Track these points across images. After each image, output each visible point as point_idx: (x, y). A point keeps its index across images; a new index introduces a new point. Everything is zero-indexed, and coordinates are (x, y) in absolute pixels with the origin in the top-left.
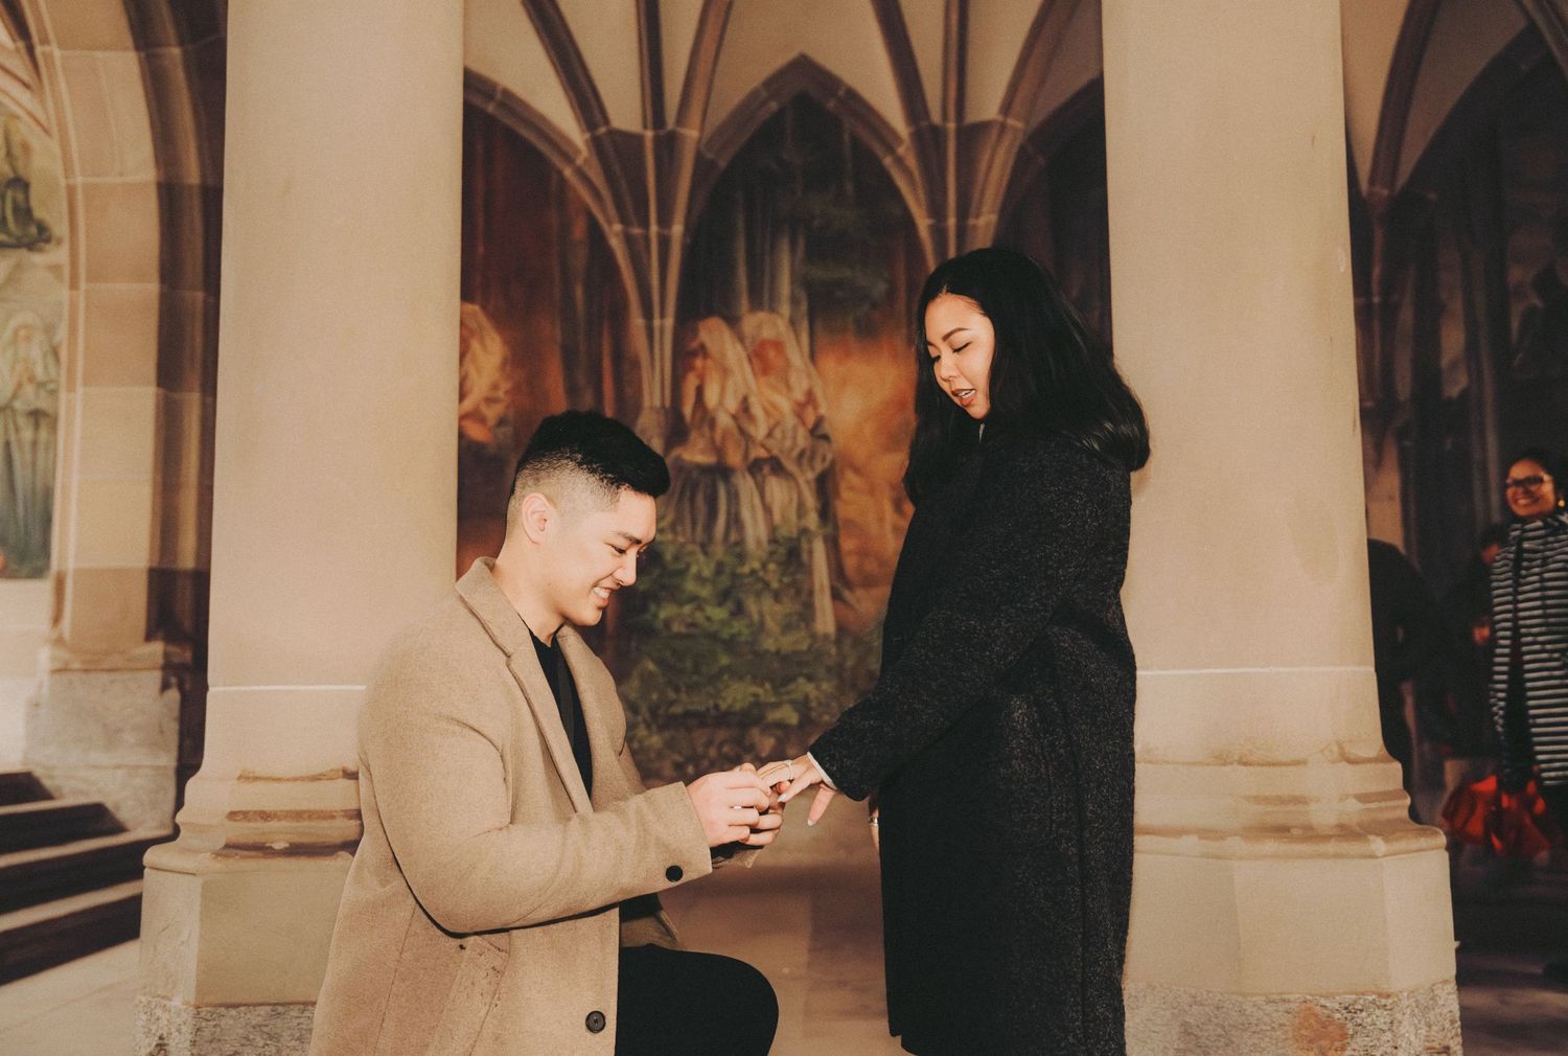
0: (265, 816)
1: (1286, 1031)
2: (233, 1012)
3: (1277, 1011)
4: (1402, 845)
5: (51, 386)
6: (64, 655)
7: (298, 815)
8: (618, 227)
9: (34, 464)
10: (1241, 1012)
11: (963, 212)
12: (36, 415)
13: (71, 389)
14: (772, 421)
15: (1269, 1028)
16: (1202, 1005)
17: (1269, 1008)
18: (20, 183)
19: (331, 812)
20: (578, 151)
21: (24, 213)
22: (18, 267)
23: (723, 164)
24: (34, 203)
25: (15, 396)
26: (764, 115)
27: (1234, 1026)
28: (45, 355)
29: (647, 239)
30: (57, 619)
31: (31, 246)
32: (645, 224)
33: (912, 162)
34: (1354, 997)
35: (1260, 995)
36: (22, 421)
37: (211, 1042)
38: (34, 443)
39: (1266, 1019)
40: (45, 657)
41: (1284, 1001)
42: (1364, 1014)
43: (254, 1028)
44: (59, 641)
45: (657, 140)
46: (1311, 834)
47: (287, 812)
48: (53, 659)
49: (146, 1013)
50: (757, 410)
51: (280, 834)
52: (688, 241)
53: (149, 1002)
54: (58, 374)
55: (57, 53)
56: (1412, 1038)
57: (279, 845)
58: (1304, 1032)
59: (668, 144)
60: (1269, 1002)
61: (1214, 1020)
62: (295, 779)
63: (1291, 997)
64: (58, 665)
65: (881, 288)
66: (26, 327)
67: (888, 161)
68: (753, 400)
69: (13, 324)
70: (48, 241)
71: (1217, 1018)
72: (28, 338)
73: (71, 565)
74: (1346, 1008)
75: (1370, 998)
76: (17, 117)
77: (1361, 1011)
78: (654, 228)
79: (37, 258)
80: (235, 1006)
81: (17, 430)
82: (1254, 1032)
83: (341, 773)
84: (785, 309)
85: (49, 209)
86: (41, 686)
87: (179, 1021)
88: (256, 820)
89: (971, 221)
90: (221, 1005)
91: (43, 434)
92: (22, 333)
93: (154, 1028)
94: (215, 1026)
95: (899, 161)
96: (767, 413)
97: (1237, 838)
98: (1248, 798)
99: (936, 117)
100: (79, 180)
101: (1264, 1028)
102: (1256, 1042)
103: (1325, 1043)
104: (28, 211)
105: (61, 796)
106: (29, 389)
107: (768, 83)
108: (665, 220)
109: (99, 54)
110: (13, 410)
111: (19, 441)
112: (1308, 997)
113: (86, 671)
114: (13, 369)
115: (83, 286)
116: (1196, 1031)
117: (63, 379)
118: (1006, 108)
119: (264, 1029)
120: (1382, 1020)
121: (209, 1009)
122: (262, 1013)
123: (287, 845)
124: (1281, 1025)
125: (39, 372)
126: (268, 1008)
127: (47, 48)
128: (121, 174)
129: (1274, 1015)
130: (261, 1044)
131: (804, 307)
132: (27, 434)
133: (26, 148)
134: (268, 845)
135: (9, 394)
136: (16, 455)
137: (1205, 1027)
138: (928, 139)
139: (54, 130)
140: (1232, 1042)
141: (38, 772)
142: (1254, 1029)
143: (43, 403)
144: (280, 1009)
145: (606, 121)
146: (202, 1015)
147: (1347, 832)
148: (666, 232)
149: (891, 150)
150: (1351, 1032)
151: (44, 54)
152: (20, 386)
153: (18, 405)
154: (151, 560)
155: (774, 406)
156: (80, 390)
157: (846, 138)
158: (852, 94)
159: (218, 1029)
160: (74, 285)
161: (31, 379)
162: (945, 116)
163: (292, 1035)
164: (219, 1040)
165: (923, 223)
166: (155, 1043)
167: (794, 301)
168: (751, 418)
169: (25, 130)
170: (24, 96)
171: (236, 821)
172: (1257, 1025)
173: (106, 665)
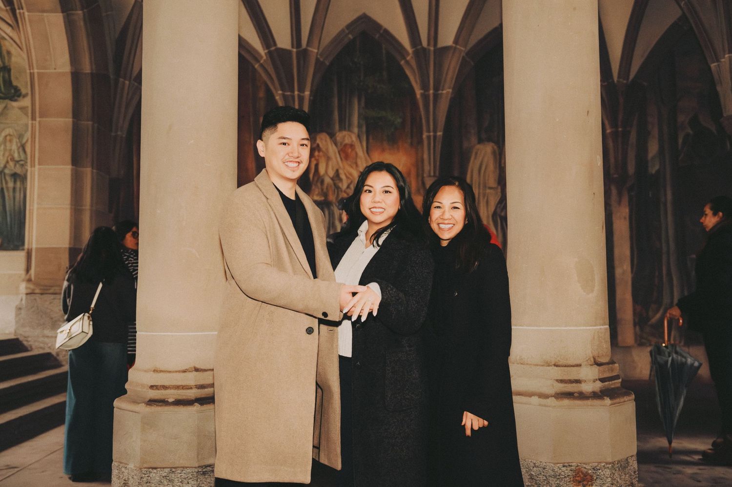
0: (165, 387)
1: (571, 478)
2: (155, 471)
3: (567, 470)
4: (618, 400)
5: (22, 163)
6: (31, 286)
7: (177, 387)
8: (280, 92)
9: (14, 198)
10: (553, 470)
11: (436, 89)
12: (15, 176)
13: (33, 165)
14: (349, 181)
15: (564, 477)
16: (538, 467)
17: (564, 469)
18: (7, 69)
19: (191, 386)
20: (262, 57)
21: (8, 83)
22: (6, 107)
23: (328, 64)
24: (13, 78)
25: (5, 167)
26: (346, 41)
27: (550, 476)
28: (18, 149)
29: (293, 97)
30: (28, 270)
31: (12, 99)
32: (293, 91)
33: (413, 63)
34: (597, 464)
35: (561, 463)
36: (8, 178)
37: (147, 483)
38: (14, 189)
39: (563, 473)
40: (23, 287)
41: (570, 466)
42: (600, 471)
43: (163, 477)
44: (29, 280)
45: (298, 53)
46: (582, 396)
47: (173, 386)
48: (27, 288)
49: (117, 469)
50: (343, 177)
51: (171, 395)
52: (312, 98)
53: (119, 465)
54: (26, 158)
55: (26, 14)
56: (619, 480)
57: (171, 400)
58: (577, 478)
59: (303, 55)
60: (564, 466)
61: (542, 473)
62: (176, 372)
63: (573, 464)
64: (29, 291)
65: (399, 120)
66: (10, 135)
67: (402, 62)
68: (341, 171)
69: (3, 134)
70: (19, 96)
71: (544, 472)
72: (11, 141)
73: (34, 246)
74: (593, 469)
75: (603, 464)
76: (5, 39)
77: (599, 469)
78: (296, 93)
79: (15, 104)
80: (155, 468)
81: (6, 183)
82: (558, 479)
83: (193, 369)
84: (356, 130)
85: (21, 82)
86: (22, 300)
87: (133, 474)
88: (161, 389)
89: (440, 92)
90: (149, 468)
91: (18, 184)
92: (8, 138)
93: (121, 476)
94: (148, 476)
95: (407, 62)
96: (347, 177)
97: (553, 398)
98: (557, 380)
99: (425, 43)
100: (36, 71)
101: (562, 477)
102: (559, 482)
103: (585, 483)
104: (10, 82)
105: (32, 350)
106: (11, 164)
107: (348, 26)
108: (301, 89)
109: (45, 14)
110: (5, 174)
111: (7, 188)
112: (579, 464)
113: (42, 294)
114: (4, 155)
115: (38, 119)
116: (535, 478)
117: (29, 161)
118: (456, 41)
119: (168, 478)
120: (607, 473)
121: (145, 469)
122: (167, 471)
123: (174, 400)
124: (568, 476)
125: (16, 155)
126: (169, 469)
127: (21, 11)
128: (55, 69)
129: (566, 471)
130: (166, 484)
131: (364, 129)
132: (11, 185)
133: (9, 53)
134: (166, 400)
135: (2, 166)
136: (6, 194)
137: (539, 476)
138: (421, 54)
139: (24, 47)
140: (549, 482)
141: (21, 339)
142: (558, 477)
143: (18, 170)
144: (173, 470)
145: (275, 44)
146: (143, 472)
147: (596, 395)
148: (302, 94)
149: (404, 58)
150: (595, 478)
151: (20, 13)
152: (7, 162)
153: (7, 171)
154: (70, 244)
155: (351, 174)
156: (37, 166)
157: (384, 52)
158: (386, 32)
159: (149, 478)
160: (33, 118)
161: (13, 159)
162: (429, 44)
163: (179, 480)
164: (150, 482)
165: (419, 92)
166: (123, 482)
167: (360, 126)
168: (341, 180)
169: (8, 45)
170: (9, 30)
171: (153, 389)
172: (559, 476)
173: (51, 291)
